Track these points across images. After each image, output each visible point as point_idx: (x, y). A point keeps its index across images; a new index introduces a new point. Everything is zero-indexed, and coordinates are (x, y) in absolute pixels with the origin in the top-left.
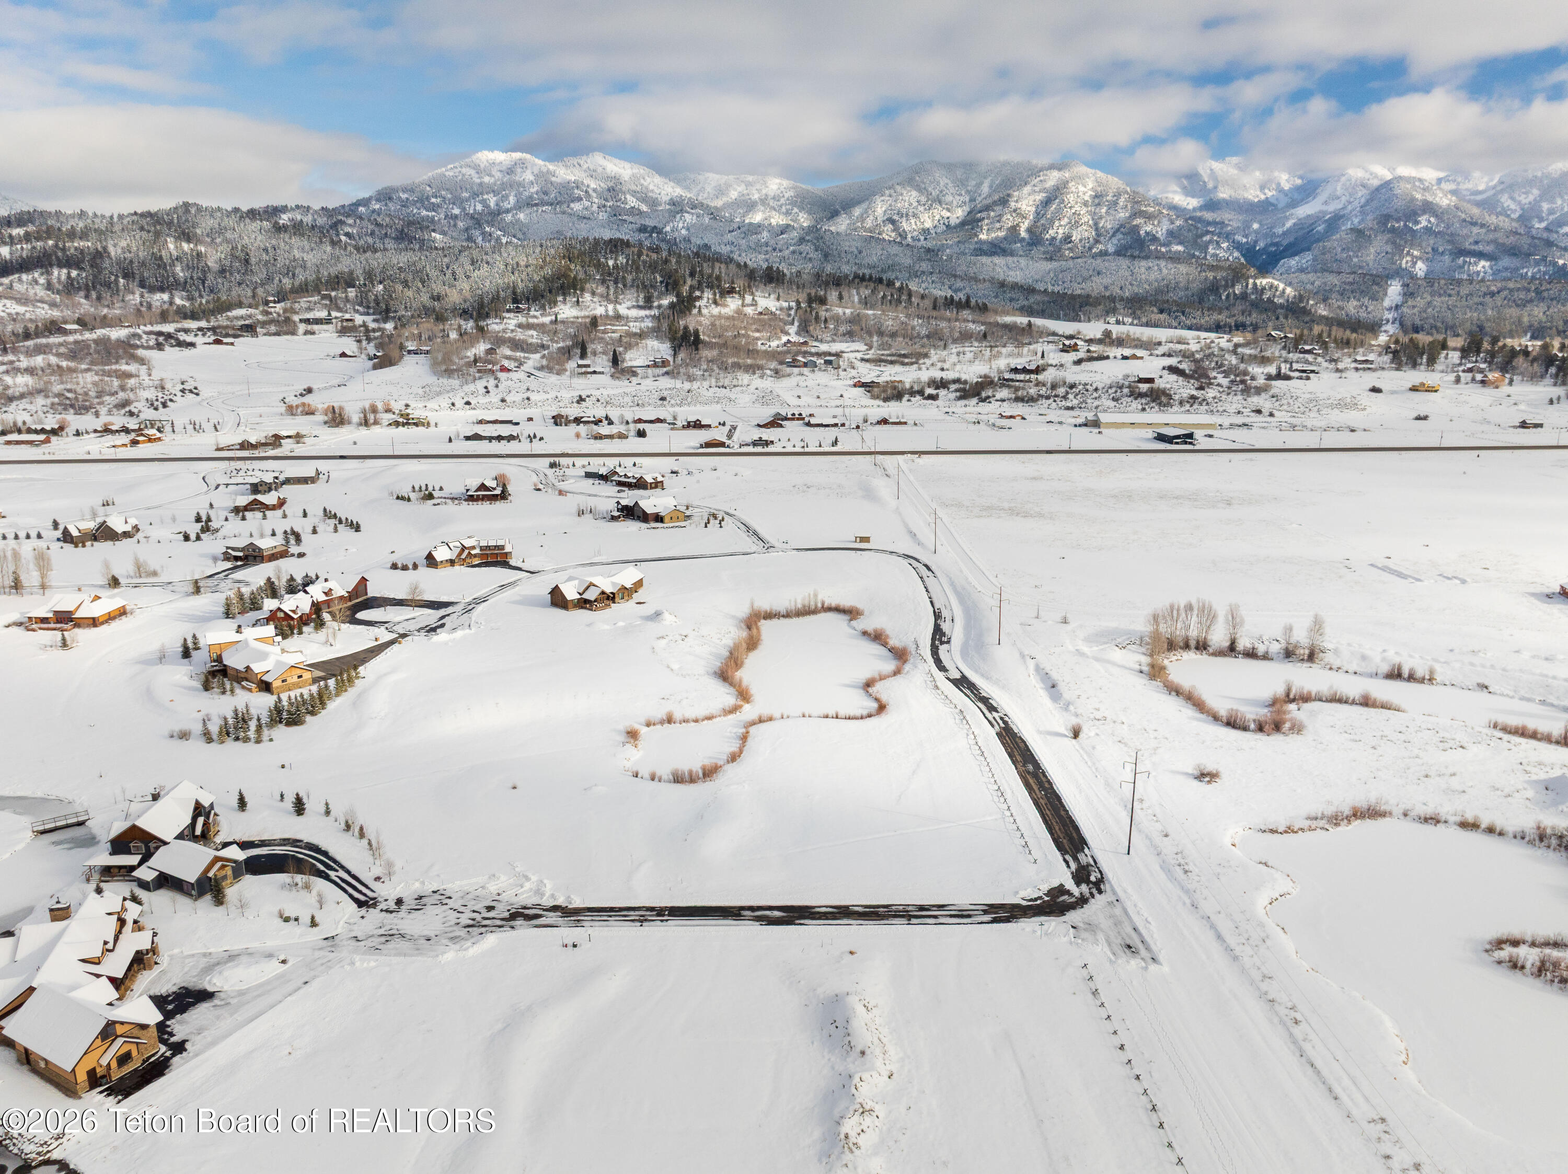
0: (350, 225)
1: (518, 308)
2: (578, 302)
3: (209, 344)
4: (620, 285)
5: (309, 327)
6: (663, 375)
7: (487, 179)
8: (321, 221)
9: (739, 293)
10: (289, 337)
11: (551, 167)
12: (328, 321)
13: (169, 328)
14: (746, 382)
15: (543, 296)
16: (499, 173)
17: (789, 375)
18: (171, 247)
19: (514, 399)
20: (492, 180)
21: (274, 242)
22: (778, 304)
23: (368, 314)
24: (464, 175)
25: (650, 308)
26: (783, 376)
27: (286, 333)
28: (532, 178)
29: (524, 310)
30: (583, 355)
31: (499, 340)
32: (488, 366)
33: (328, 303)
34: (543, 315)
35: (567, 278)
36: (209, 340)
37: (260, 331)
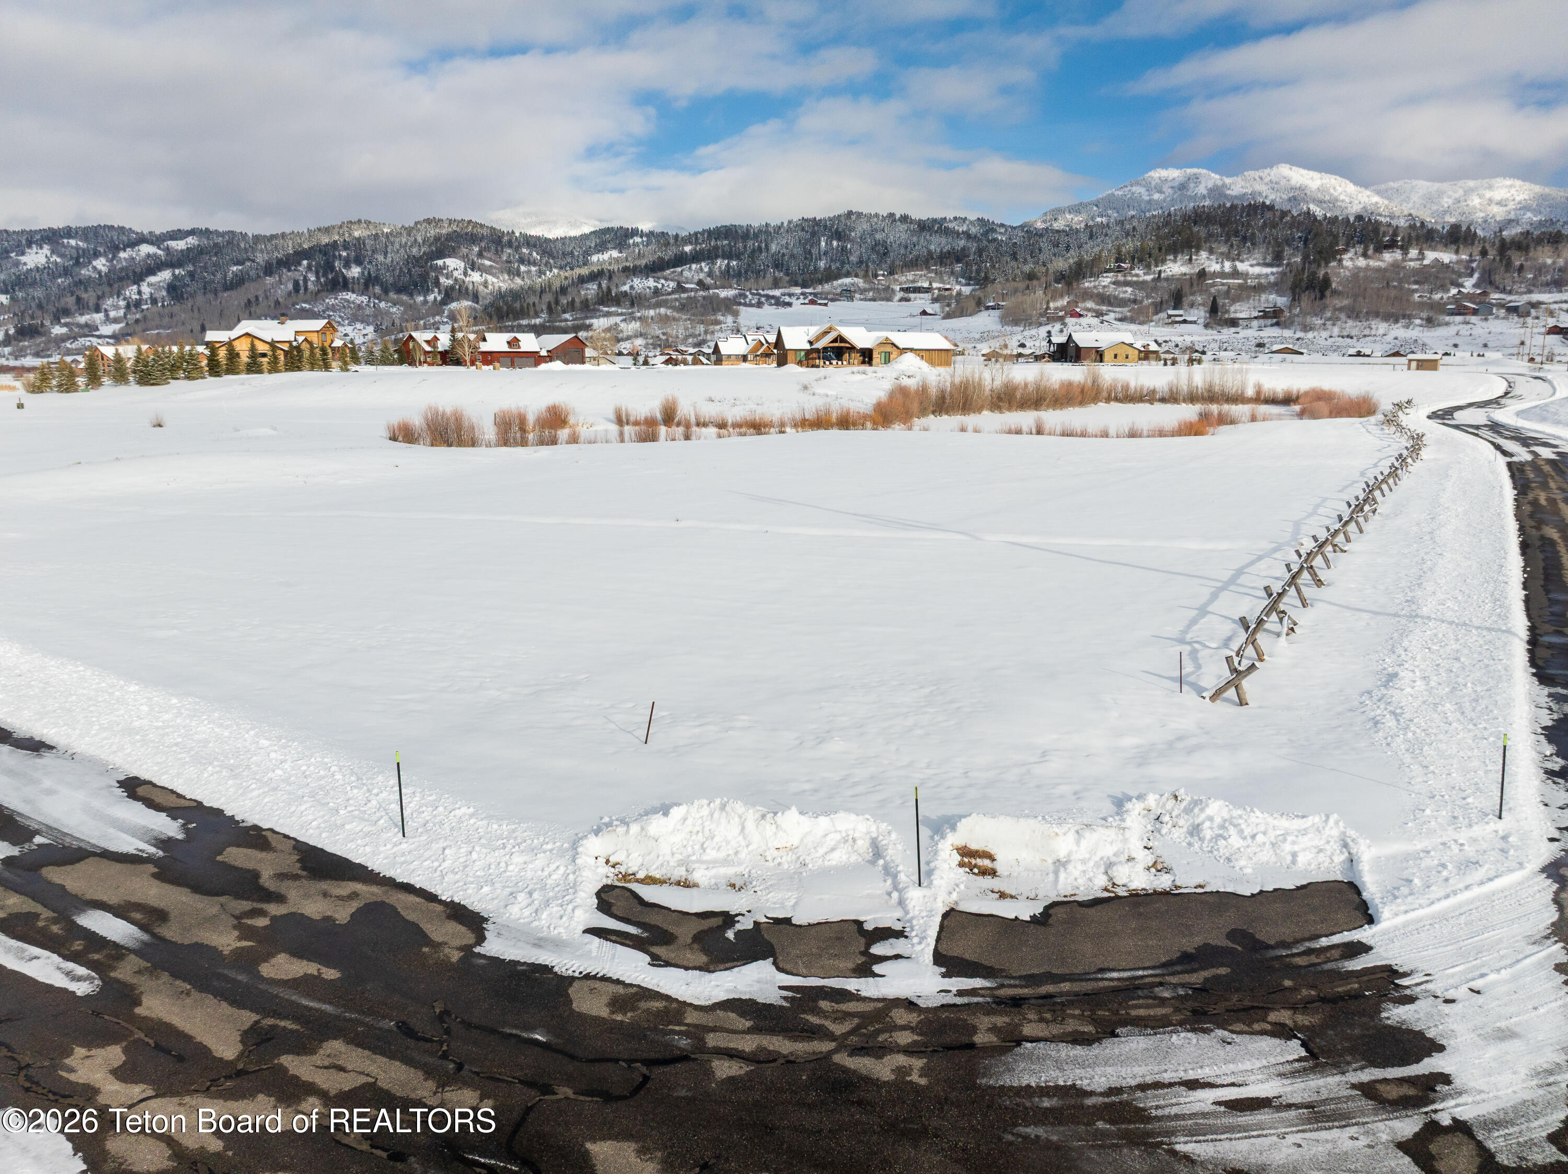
0: (1001, 233)
1: (1119, 266)
2: (1190, 259)
3: (804, 304)
4: (1249, 244)
5: (906, 295)
7: (1156, 196)
8: (973, 230)
9: (1402, 248)
10: (883, 303)
11: (1228, 181)
12: (927, 290)
13: (777, 293)
14: (1381, 331)
15: (1150, 256)
16: (1170, 190)
17: (1447, 324)
18: (823, 244)
20: (1162, 197)
21: (915, 239)
22: (1454, 257)
23: (969, 285)
24: (1133, 193)
25: (1278, 266)
26: (1439, 325)
27: (882, 299)
28: (1205, 192)
29: (1126, 269)
30: (1177, 305)
31: (1087, 295)
32: (1061, 314)
33: (933, 275)
34: (1145, 274)
35: (1183, 234)
36: (807, 301)
37: (857, 296)
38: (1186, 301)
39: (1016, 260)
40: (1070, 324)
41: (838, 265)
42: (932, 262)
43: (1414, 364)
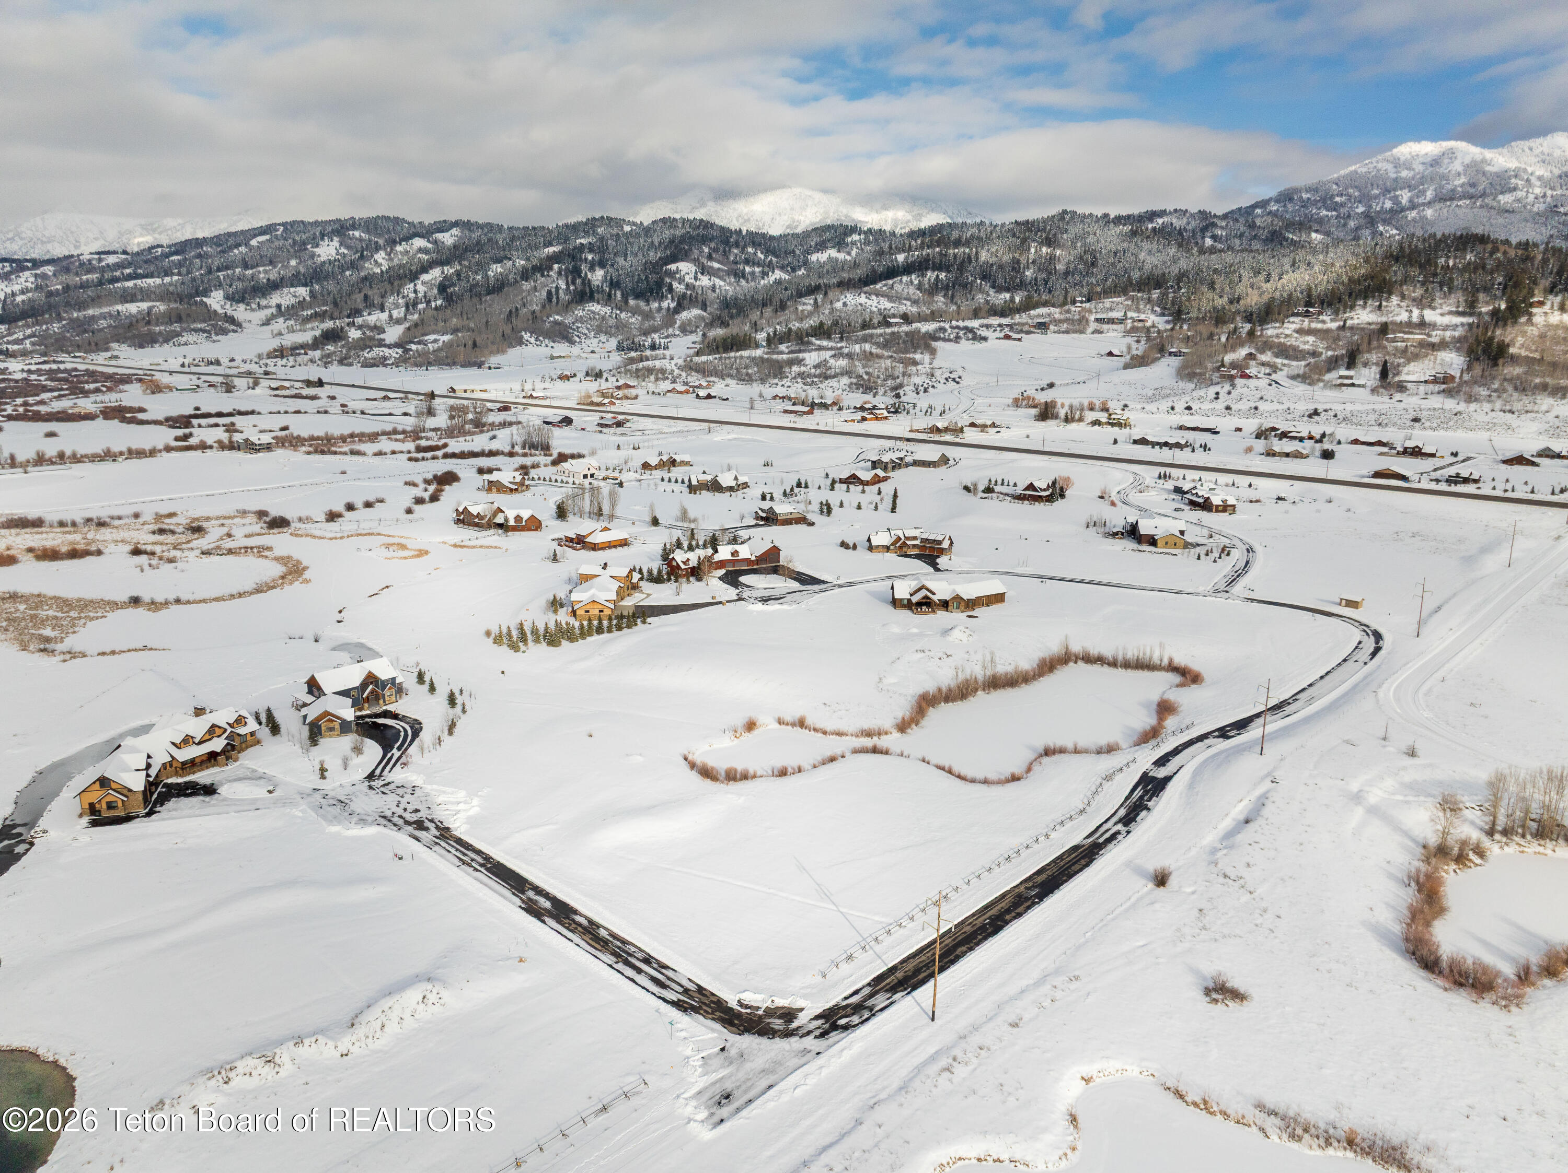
0: (1222, 228)
2: (1380, 306)
3: (1000, 338)
5: (1100, 327)
6: (1439, 393)
7: (1404, 174)
10: (1076, 335)
11: (1487, 155)
12: (1121, 321)
13: (974, 324)
14: (1545, 408)
15: (1340, 300)
16: (1420, 166)
18: (1033, 250)
19: (1240, 407)
20: (1411, 174)
21: (1125, 245)
23: (1163, 315)
24: (1378, 171)
25: (1469, 316)
27: (1075, 332)
28: (1460, 169)
29: (1314, 314)
30: (1351, 365)
31: (1267, 346)
32: (1234, 372)
33: (1129, 303)
34: (1332, 320)
36: (1002, 335)
37: (1052, 327)
38: (1361, 359)
39: (1214, 289)
40: (1238, 386)
41: (1044, 276)
42: (1130, 289)
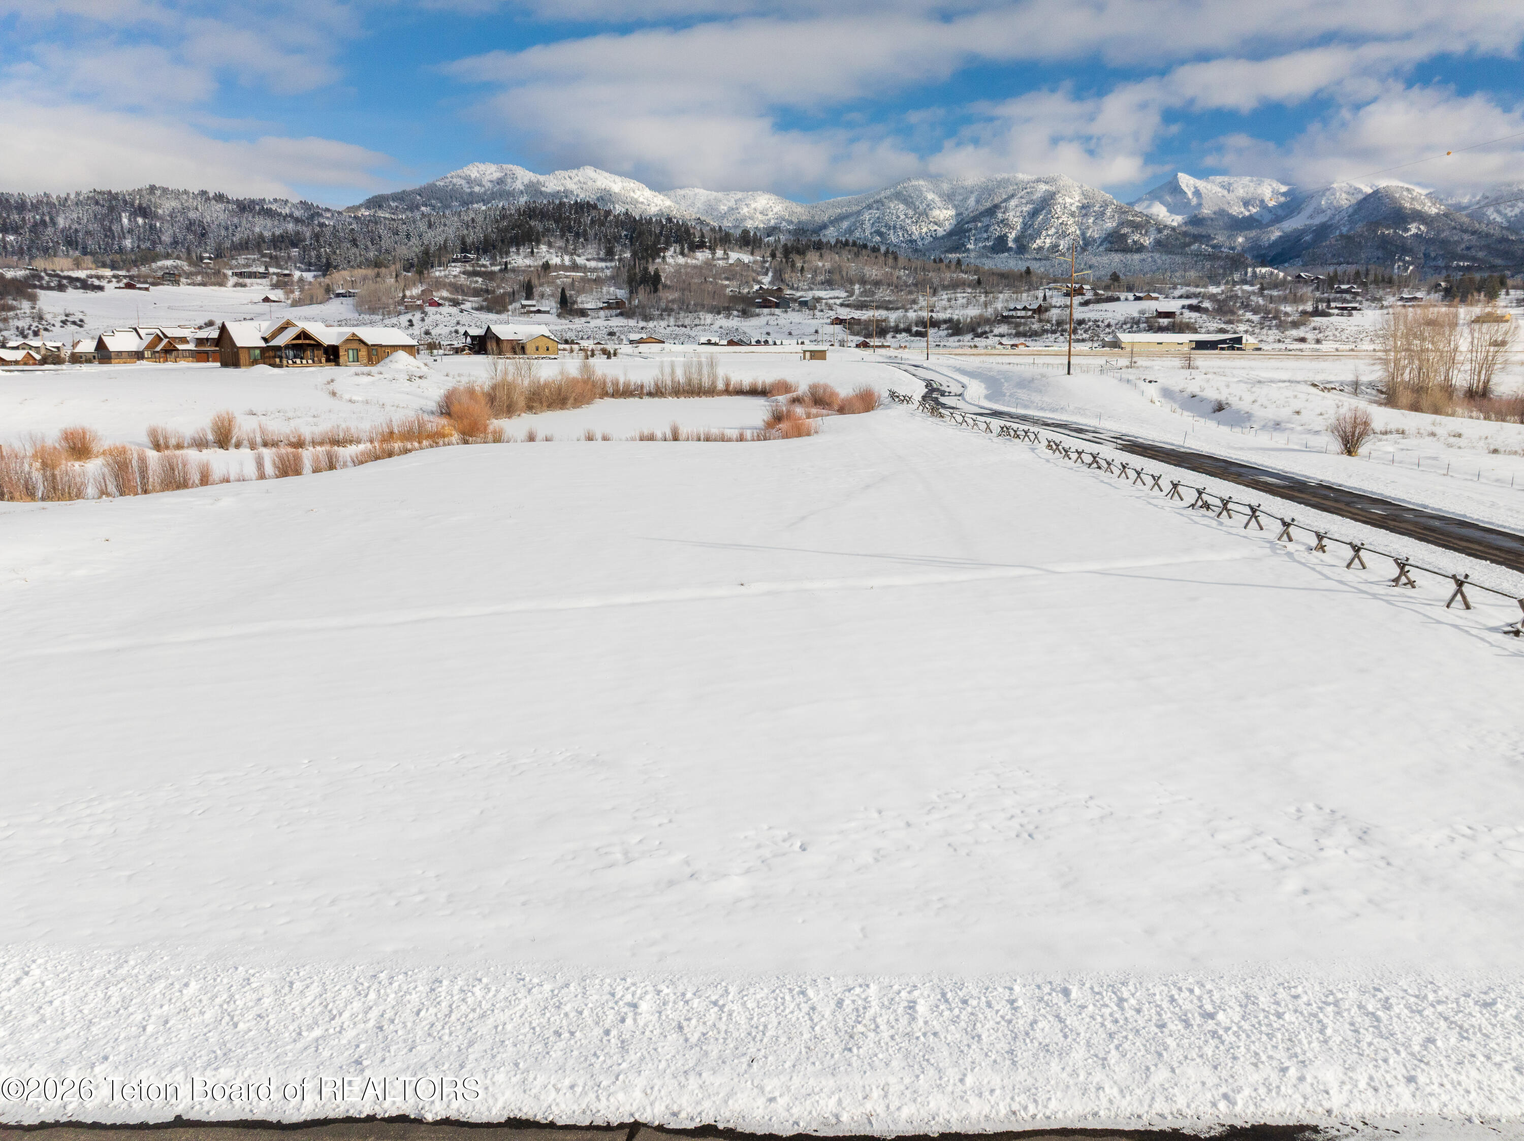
0: (327, 218)
1: (465, 257)
2: (532, 252)
3: (120, 288)
4: (581, 240)
5: (241, 280)
6: (617, 316)
7: (477, 189)
8: (297, 214)
9: (710, 248)
10: (216, 288)
11: (542, 178)
12: (264, 275)
13: (81, 274)
14: (708, 321)
15: (494, 247)
16: (489, 184)
17: (758, 315)
18: (125, 221)
20: (483, 190)
21: (236, 220)
22: (751, 258)
23: (309, 270)
24: (454, 185)
25: (612, 260)
26: (752, 316)
27: (214, 284)
28: (522, 188)
29: (473, 259)
30: (529, 296)
31: (439, 284)
32: (419, 302)
33: (268, 260)
34: (492, 265)
35: (522, 228)
36: (122, 285)
37: (183, 280)
38: (537, 291)
39: (357, 246)
40: (430, 313)
41: (148, 244)
42: (264, 246)
43: (808, 355)
